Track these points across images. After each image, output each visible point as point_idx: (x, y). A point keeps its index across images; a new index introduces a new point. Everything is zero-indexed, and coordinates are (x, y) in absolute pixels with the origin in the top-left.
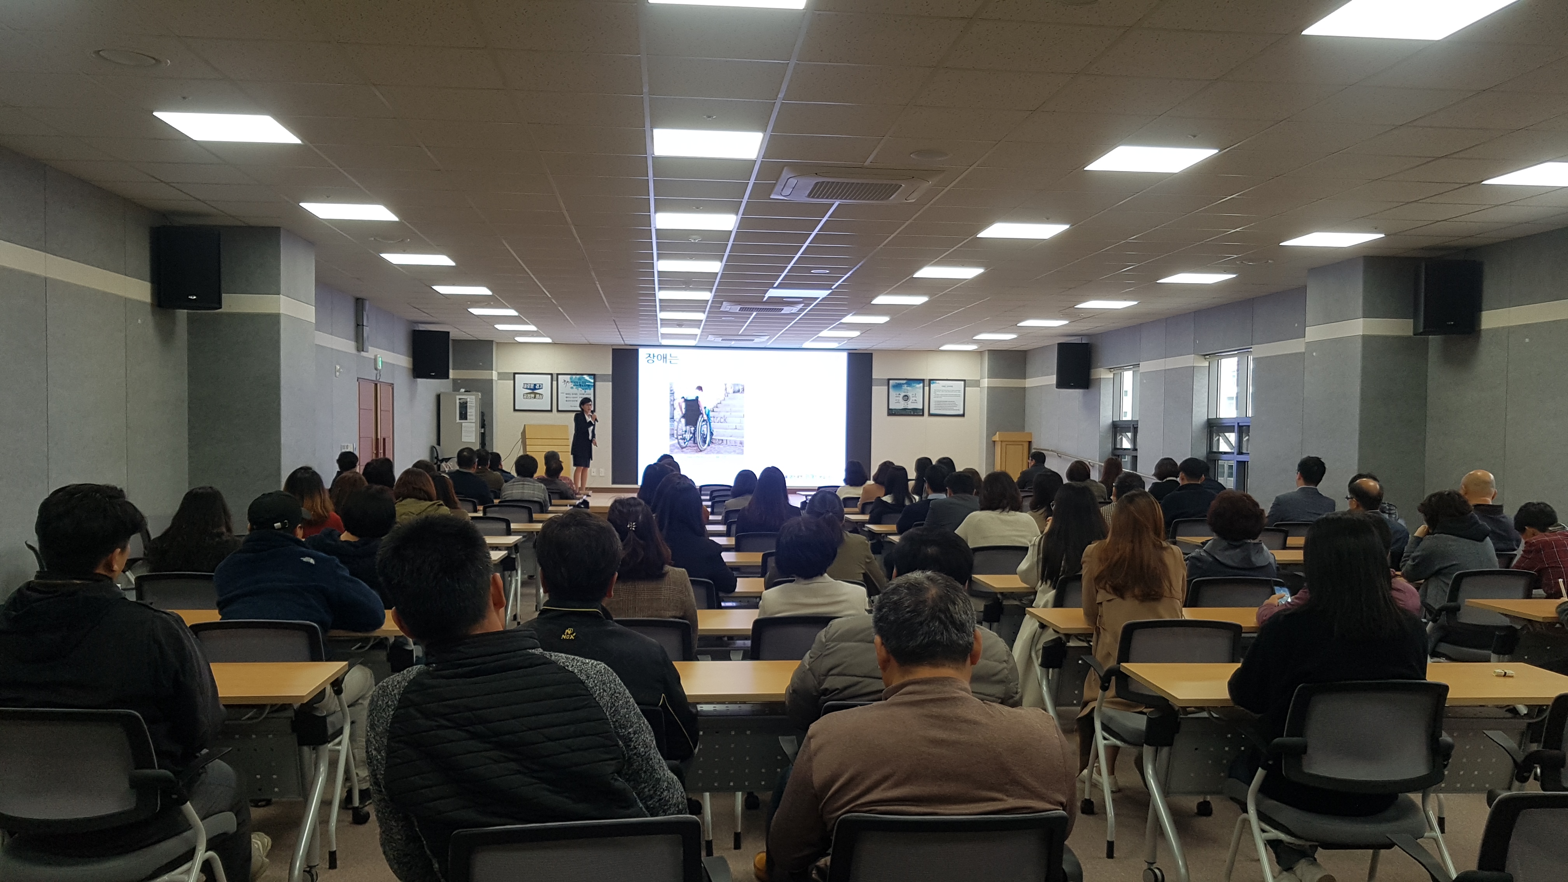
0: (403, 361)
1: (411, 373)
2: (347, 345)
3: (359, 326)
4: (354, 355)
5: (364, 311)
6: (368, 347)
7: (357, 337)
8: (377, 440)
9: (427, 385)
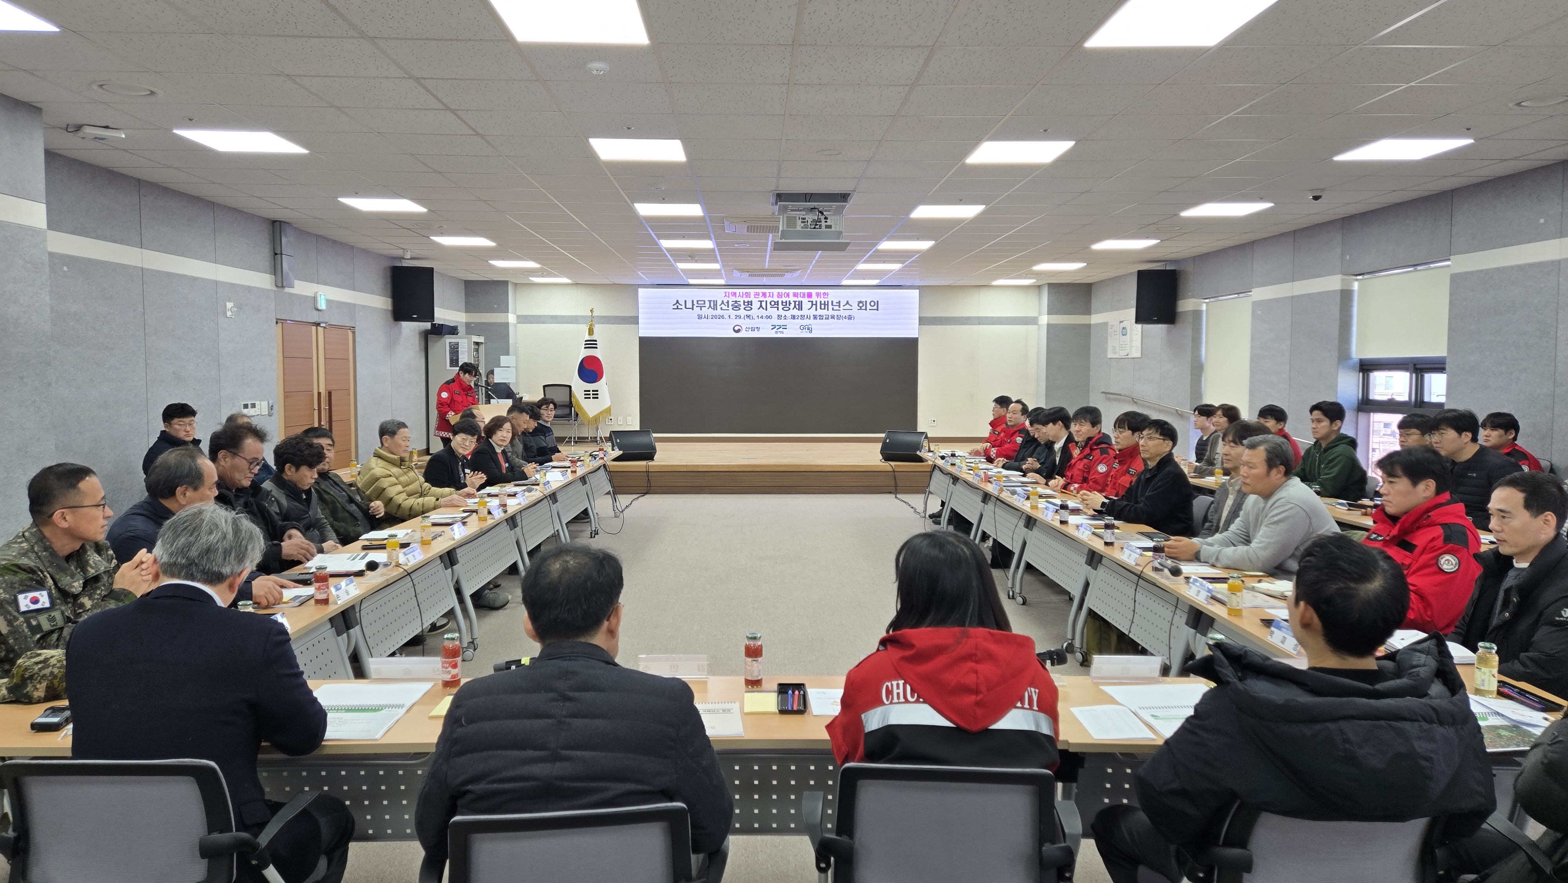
0: (381, 302)
1: (390, 315)
2: (263, 280)
3: (276, 254)
4: (269, 290)
5: (286, 236)
6: (296, 282)
7: (276, 268)
8: (319, 394)
9: (411, 329)
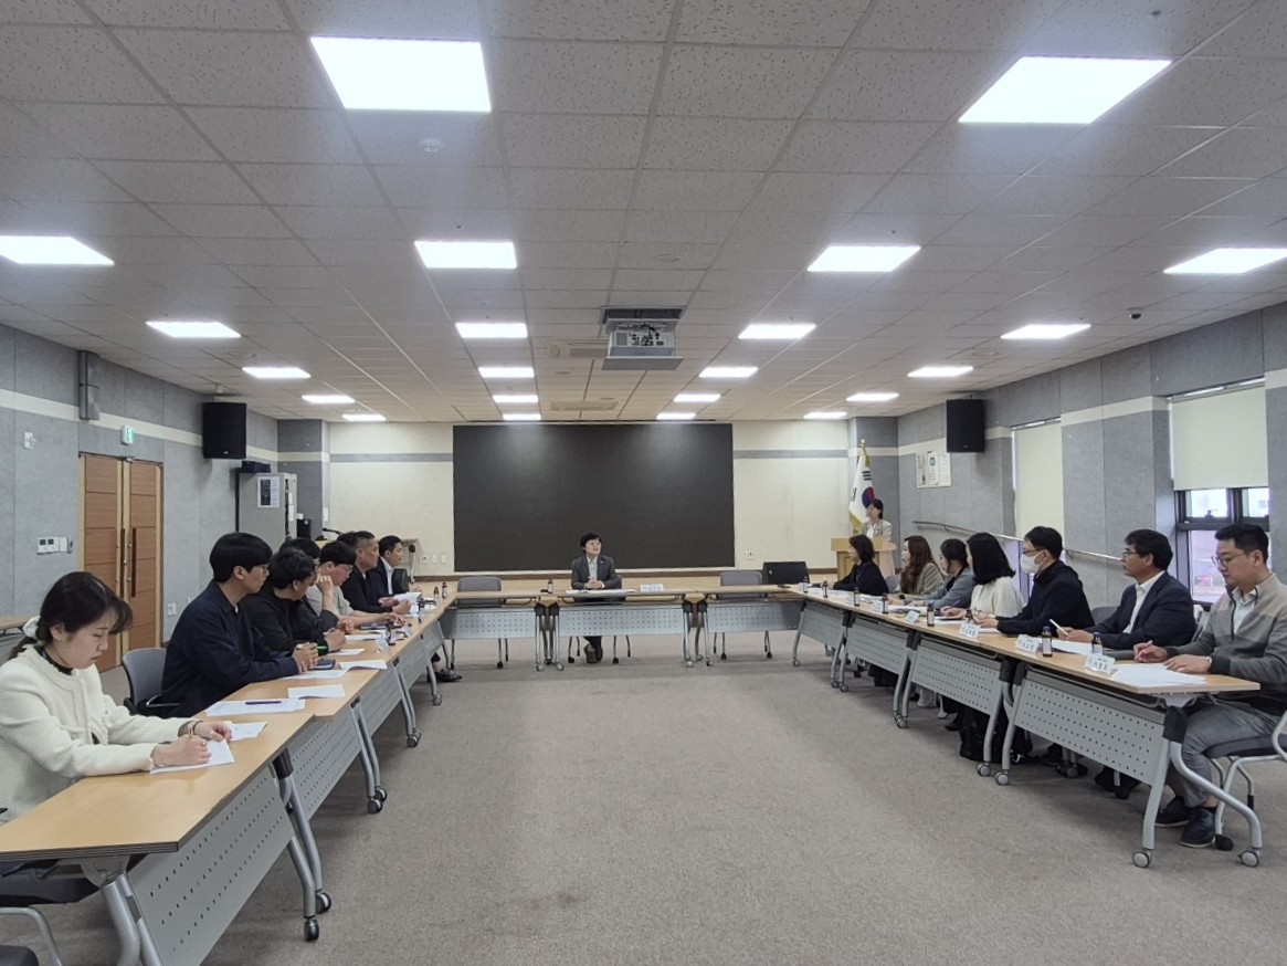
0: (189, 438)
1: (200, 452)
2: (66, 412)
3: (81, 385)
4: (70, 422)
5: (93, 367)
6: (102, 415)
7: (80, 400)
8: (123, 531)
9: (222, 466)
